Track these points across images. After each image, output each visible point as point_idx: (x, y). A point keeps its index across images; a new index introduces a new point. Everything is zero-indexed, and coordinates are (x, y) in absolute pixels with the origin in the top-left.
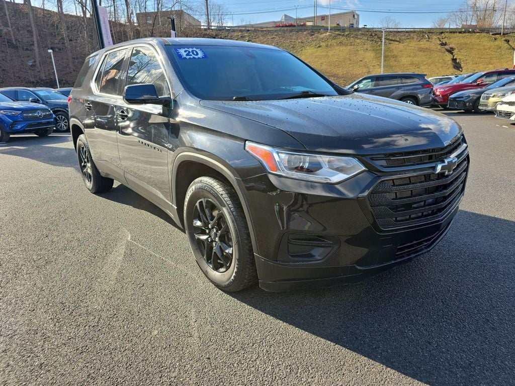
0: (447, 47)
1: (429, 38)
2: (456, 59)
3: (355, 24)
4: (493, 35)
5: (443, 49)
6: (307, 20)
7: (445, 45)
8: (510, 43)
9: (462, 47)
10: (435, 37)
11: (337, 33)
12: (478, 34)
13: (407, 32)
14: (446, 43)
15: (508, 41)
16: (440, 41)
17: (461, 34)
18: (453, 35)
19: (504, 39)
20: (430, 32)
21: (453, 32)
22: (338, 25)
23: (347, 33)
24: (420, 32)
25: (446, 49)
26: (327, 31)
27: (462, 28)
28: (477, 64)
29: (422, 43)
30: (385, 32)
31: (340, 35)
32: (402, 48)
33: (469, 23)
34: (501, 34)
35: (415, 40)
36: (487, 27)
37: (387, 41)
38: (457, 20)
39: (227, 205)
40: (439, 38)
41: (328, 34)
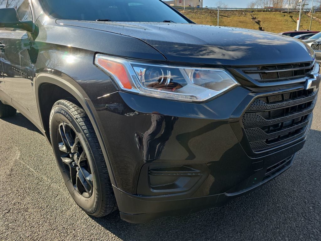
0: (256, 20)
1: (245, 15)
2: (261, 28)
3: (200, 5)
4: (283, 13)
5: (254, 21)
6: (170, 2)
7: (255, 19)
8: (293, 18)
9: (265, 20)
10: (249, 14)
11: (189, 11)
12: (274, 12)
13: (232, 11)
14: (255, 18)
15: (291, 17)
16: (252, 16)
17: (264, 12)
18: (259, 13)
19: (289, 15)
20: (246, 11)
21: (259, 11)
22: (190, 6)
23: (195, 11)
24: (240, 10)
25: (256, 22)
26: (183, 10)
27: (265, 9)
28: (274, 30)
29: (241, 18)
30: (219, 10)
31: (191, 12)
32: (230, 21)
33: (268, 6)
34: (287, 12)
35: (237, 15)
36: (279, 8)
37: (220, 17)
38: (262, 4)
39: (82, 131)
40: (251, 15)
41: (184, 11)
